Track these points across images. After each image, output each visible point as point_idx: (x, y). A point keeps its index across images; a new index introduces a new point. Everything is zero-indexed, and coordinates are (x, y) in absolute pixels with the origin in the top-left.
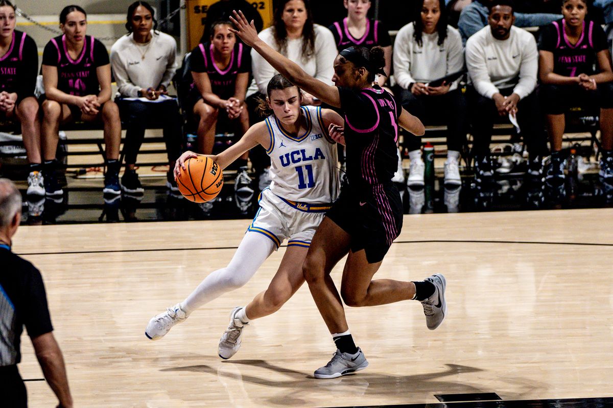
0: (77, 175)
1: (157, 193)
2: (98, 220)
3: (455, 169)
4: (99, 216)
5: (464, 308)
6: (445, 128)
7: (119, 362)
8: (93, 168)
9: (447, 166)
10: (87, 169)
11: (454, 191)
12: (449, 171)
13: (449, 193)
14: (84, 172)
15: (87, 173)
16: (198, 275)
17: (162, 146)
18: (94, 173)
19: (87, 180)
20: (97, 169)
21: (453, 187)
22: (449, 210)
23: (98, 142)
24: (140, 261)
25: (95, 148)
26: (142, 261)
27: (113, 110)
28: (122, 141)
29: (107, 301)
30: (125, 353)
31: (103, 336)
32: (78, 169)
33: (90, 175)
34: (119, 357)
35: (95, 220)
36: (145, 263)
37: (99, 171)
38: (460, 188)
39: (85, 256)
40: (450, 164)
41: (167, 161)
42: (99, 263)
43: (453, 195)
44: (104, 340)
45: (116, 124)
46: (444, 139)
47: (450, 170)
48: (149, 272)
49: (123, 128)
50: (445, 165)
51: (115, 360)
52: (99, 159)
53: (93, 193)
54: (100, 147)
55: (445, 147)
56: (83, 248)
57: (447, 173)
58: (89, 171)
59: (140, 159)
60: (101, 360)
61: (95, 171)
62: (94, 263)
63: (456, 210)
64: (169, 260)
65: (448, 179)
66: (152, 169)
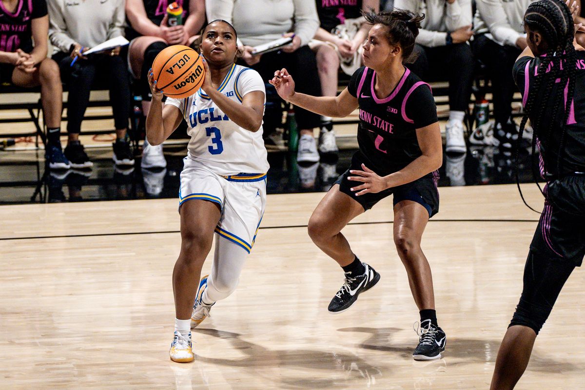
0: (5, 147)
1: (99, 167)
2: (29, 200)
3: (458, 133)
4: (31, 195)
5: (475, 300)
6: (446, 85)
7: (58, 369)
8: (23, 138)
9: (449, 131)
10: (16, 140)
11: (458, 160)
12: (451, 136)
13: (453, 163)
14: (12, 143)
15: (17, 144)
16: (150, 264)
17: (108, 111)
18: (24, 144)
19: (17, 152)
20: (28, 139)
21: (456, 154)
22: (452, 183)
23: (29, 107)
24: (81, 248)
25: (25, 114)
26: (83, 248)
27: (53, 69)
28: (64, 105)
29: (43, 296)
30: (65, 359)
31: (38, 338)
32: (6, 140)
33: (20, 146)
34: (57, 364)
35: (26, 200)
36: (86, 250)
37: (30, 141)
38: (464, 156)
39: (16, 244)
40: (452, 127)
41: (113, 128)
42: (34, 251)
43: (455, 165)
44: (39, 343)
45: (57, 84)
46: (446, 98)
47: (453, 135)
48: (92, 262)
49: (64, 90)
50: (447, 129)
51: (54, 366)
52: (30, 128)
53: (23, 167)
54: (32, 114)
55: (447, 107)
56: (13, 233)
57: (449, 138)
58: (18, 142)
59: (85, 126)
60: (37, 367)
61: (25, 141)
62: (28, 251)
63: (464, 183)
64: (115, 247)
65: (451, 146)
66: (94, 139)
